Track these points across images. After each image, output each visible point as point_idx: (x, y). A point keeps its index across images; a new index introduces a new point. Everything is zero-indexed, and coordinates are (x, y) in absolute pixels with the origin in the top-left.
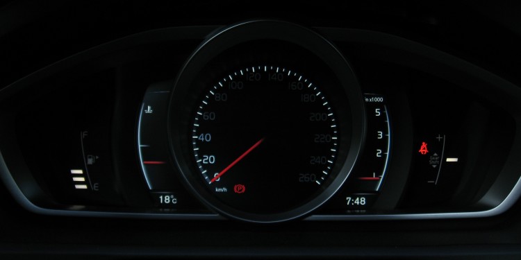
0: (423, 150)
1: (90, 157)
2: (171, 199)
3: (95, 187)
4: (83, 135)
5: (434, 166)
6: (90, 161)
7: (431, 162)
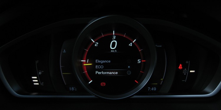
0: (180, 67)
1: (40, 72)
2: (74, 89)
3: (42, 84)
4: (37, 62)
5: (185, 74)
6: (40, 73)
7: (183, 73)
